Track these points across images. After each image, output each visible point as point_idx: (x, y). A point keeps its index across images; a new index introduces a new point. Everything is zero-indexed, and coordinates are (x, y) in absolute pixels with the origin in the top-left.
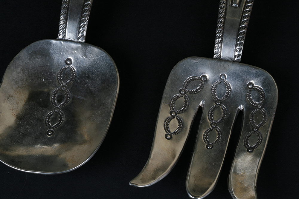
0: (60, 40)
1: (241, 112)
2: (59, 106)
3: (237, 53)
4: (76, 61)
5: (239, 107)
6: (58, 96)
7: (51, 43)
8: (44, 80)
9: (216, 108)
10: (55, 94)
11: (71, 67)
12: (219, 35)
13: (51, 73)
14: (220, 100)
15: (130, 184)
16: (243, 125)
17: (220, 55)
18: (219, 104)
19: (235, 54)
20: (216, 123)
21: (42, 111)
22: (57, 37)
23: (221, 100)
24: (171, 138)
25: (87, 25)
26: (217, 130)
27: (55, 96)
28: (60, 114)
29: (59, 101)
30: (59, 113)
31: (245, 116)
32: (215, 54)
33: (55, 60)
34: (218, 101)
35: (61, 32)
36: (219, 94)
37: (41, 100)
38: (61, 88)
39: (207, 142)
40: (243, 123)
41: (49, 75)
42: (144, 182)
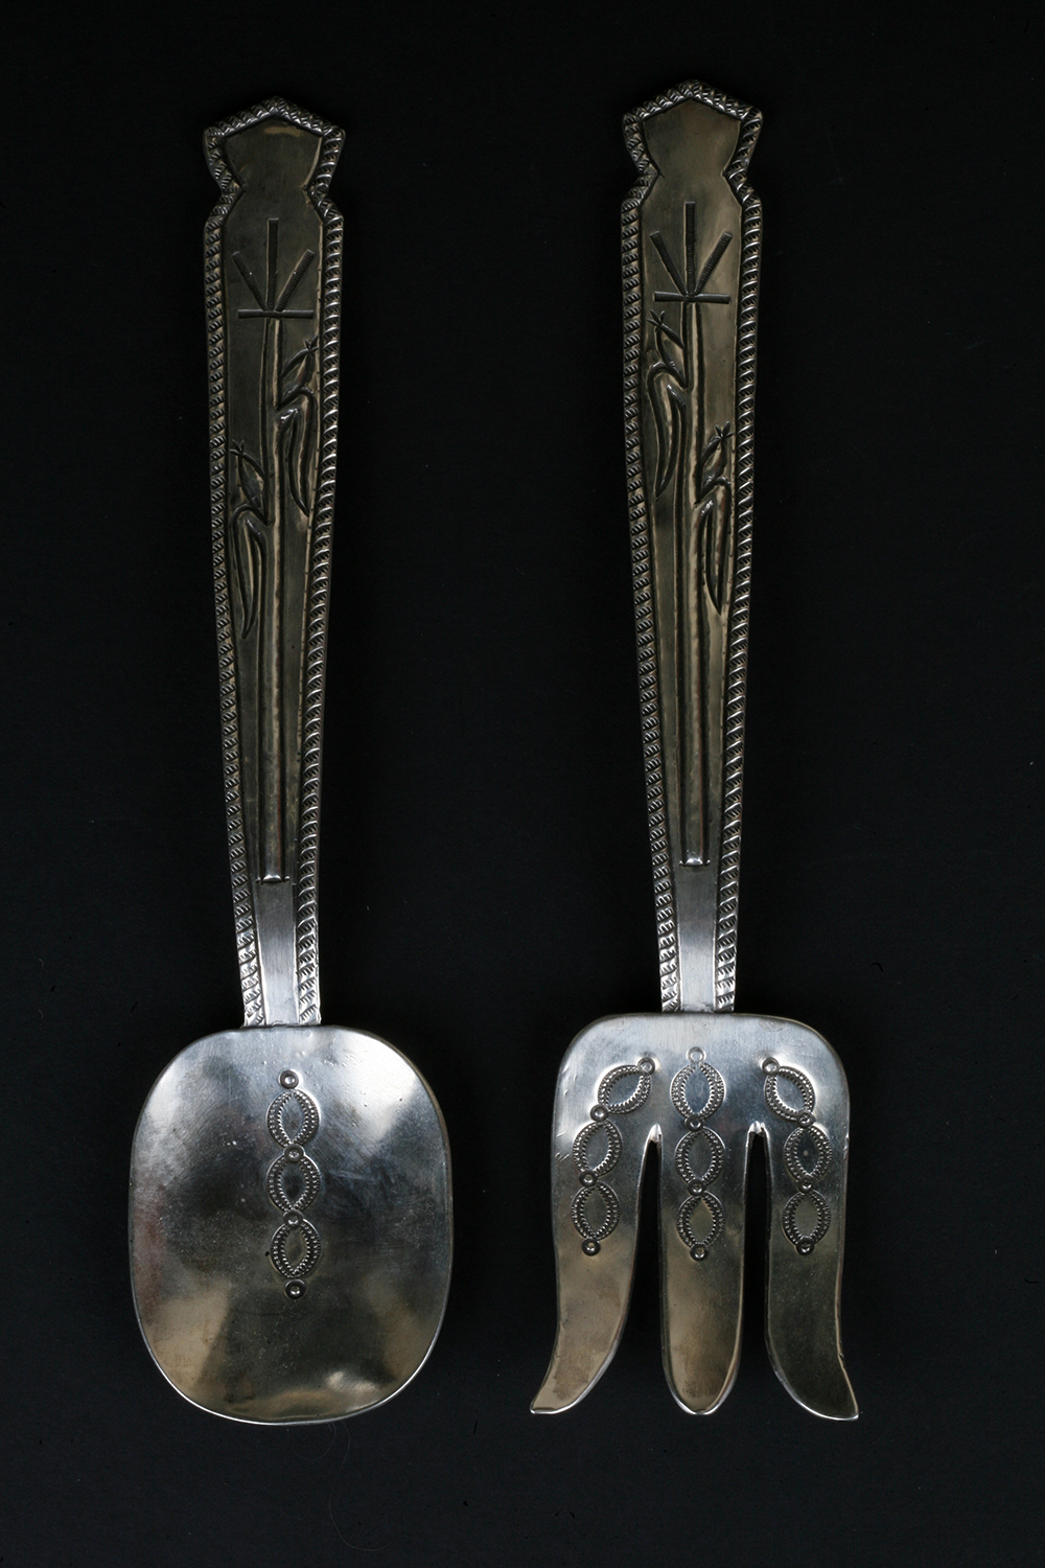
0: (254, 1027)
1: (758, 1139)
2: (297, 1208)
3: (721, 992)
4: (309, 1076)
5: (752, 1129)
6: (287, 1180)
7: (229, 1043)
8: (235, 1143)
9: (693, 1140)
10: (276, 1177)
11: (298, 1093)
12: (667, 926)
13: (248, 1118)
14: (697, 1116)
15: (533, 1412)
16: (772, 1176)
17: (679, 1000)
18: (699, 1129)
19: (717, 993)
20: (701, 1183)
21: (257, 1232)
22: (242, 1020)
23: (701, 1115)
24: (598, 1249)
25: (317, 979)
26: (708, 1202)
27: (276, 1182)
28: (305, 1232)
29: (293, 1194)
30: (303, 1228)
31: (773, 1151)
32: (665, 1000)
33: (251, 1083)
34: (694, 1119)
35: (249, 1007)
36: (693, 1100)
37: (243, 1200)
38: (286, 1155)
39: (691, 1239)
40: (769, 1171)
41: (246, 1124)
42: (562, 1394)
